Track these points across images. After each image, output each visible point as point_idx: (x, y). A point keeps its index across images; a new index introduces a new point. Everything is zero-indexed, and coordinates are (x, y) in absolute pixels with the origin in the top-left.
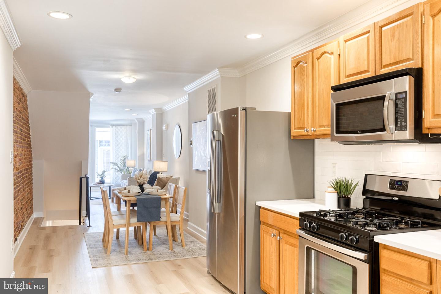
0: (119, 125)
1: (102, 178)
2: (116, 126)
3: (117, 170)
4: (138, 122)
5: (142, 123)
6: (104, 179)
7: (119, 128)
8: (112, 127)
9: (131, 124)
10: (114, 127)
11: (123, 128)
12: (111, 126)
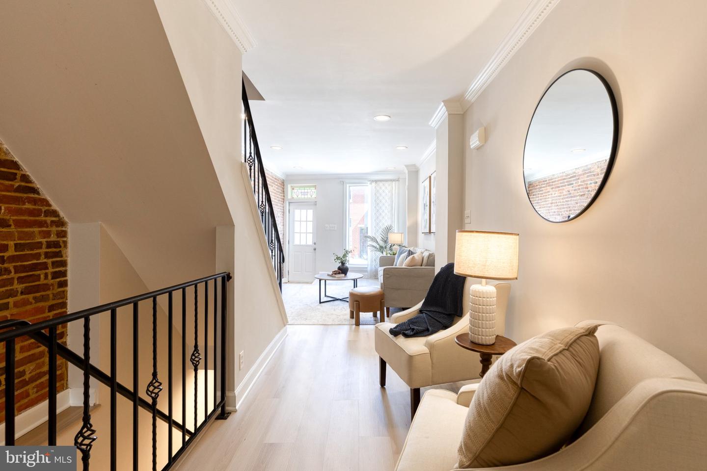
0: (381, 181)
1: (343, 263)
2: (376, 181)
3: (375, 247)
4: (408, 171)
5: (414, 172)
6: (347, 265)
7: (381, 184)
8: (371, 184)
9: (399, 179)
10: (374, 184)
11: (387, 184)
12: (369, 182)
